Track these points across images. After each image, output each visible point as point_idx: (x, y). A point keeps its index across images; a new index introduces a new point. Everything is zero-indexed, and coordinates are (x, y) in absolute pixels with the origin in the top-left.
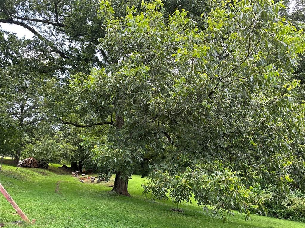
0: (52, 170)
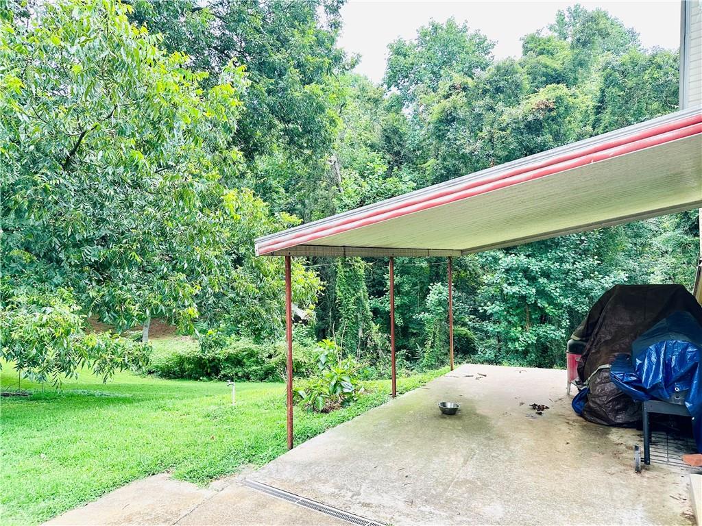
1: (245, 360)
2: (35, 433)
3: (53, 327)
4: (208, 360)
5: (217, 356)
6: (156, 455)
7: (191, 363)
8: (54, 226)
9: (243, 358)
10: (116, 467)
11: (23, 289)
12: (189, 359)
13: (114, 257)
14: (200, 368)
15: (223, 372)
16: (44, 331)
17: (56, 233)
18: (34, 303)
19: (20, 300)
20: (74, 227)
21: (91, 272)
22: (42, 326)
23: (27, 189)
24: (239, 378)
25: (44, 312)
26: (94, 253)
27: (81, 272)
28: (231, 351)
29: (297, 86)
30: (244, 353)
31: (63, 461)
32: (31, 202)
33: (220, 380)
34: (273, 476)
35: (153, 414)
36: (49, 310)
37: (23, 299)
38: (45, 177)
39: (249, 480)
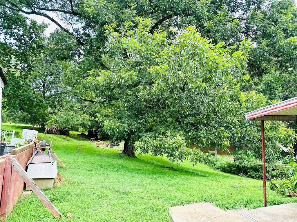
0: (73, 137)
1: (260, 170)
2: (172, 180)
3: (176, 144)
4: (242, 167)
5: (246, 166)
6: (208, 195)
7: (234, 167)
8: (178, 110)
9: (259, 169)
10: (194, 196)
11: (169, 131)
12: (234, 165)
13: (197, 121)
14: (239, 170)
15: (249, 173)
16: (174, 145)
17: (179, 112)
18: (172, 136)
19: (168, 135)
20: (184, 110)
21: (190, 126)
22: (173, 143)
23: (170, 99)
24: (257, 177)
25: (174, 139)
26: (191, 120)
27: (187, 126)
28: (253, 165)
29: (282, 40)
30: (260, 166)
31: (179, 190)
32: (171, 103)
33: (248, 177)
34: (253, 214)
35: (211, 182)
36: (176, 138)
37: (169, 134)
38: (175, 95)
39: (243, 213)
